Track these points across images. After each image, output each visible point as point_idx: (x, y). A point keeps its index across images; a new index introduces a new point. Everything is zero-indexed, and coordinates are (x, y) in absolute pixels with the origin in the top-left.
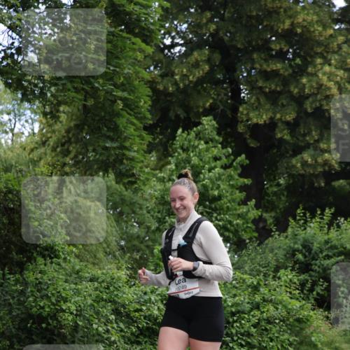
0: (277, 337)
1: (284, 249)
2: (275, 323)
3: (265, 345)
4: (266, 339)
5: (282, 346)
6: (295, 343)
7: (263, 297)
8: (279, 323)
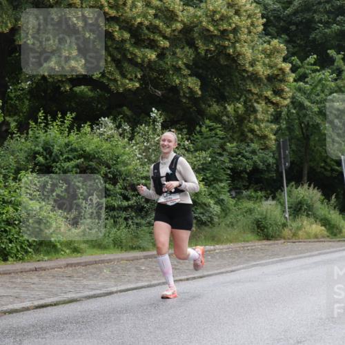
0: (17, 238)
1: (26, 152)
2: (15, 224)
3: (4, 246)
4: (5, 240)
5: (21, 247)
6: (35, 244)
7: (3, 199)
8: (18, 224)
